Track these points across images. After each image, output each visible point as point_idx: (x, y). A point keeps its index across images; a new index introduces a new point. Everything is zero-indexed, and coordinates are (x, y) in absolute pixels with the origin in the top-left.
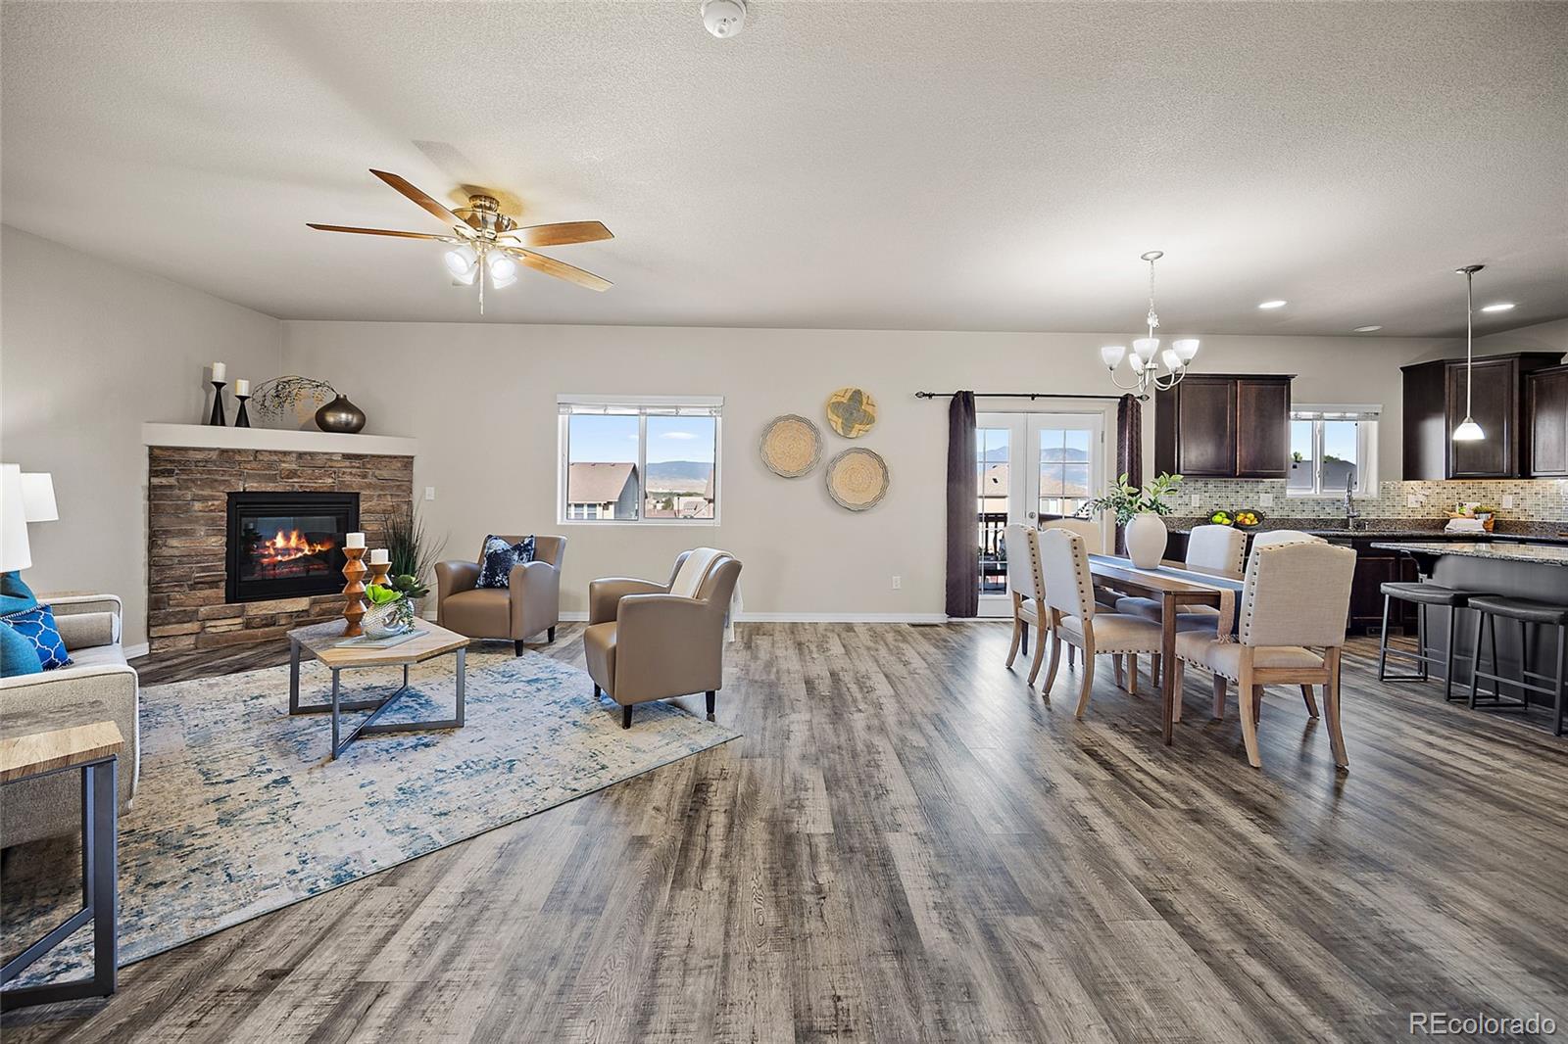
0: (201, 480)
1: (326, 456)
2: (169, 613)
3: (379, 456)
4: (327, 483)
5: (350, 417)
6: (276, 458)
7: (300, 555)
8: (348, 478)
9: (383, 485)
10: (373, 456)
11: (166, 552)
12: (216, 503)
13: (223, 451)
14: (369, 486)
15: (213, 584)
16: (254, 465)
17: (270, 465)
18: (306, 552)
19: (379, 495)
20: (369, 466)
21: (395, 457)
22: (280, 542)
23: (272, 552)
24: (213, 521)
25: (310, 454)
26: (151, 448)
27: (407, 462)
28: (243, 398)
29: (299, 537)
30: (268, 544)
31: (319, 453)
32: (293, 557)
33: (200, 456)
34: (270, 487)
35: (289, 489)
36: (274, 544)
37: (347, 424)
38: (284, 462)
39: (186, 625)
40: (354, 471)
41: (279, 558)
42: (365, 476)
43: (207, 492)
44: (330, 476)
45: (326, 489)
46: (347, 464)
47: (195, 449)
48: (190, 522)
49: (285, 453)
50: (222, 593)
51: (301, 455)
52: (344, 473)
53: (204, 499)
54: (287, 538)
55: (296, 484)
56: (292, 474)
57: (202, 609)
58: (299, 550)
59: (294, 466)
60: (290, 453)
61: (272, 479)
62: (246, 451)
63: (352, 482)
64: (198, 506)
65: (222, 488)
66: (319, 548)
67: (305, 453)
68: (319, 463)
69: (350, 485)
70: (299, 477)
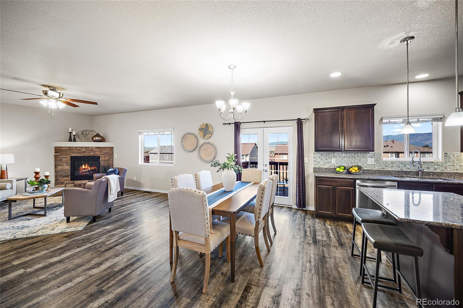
0: (64, 154)
1: (92, 148)
2: (58, 182)
4: (92, 154)
5: (99, 138)
6: (80, 148)
7: (88, 170)
9: (105, 154)
10: (103, 147)
11: (58, 169)
12: (68, 159)
13: (69, 147)
14: (102, 154)
15: (68, 176)
16: (76, 150)
17: (79, 150)
18: (89, 169)
19: (105, 157)
20: (102, 150)
21: (108, 147)
22: (83, 167)
23: (82, 169)
24: (67, 163)
25: (88, 147)
26: (55, 147)
27: (112, 148)
28: (74, 135)
29: (88, 166)
30: (81, 167)
31: (90, 147)
32: (86, 170)
33: (64, 148)
34: (79, 155)
35: (83, 155)
36: (82, 167)
37: (98, 140)
39: (62, 185)
40: (98, 151)
41: (83, 170)
42: (101, 152)
43: (66, 156)
44: (93, 152)
45: (92, 155)
46: (97, 149)
47: (63, 147)
48: (62, 163)
49: (82, 147)
50: (70, 178)
51: (86, 148)
52: (96, 151)
53: (65, 158)
54: (85, 166)
56: (84, 152)
57: (65, 182)
58: (88, 169)
59: (85, 150)
60: (83, 147)
61: (80, 153)
62: (74, 147)
63: (98, 153)
64: (64, 159)
65: (69, 155)
66: (92, 168)
67: (87, 147)
68: (90, 149)
69: (97, 154)
70: (86, 153)
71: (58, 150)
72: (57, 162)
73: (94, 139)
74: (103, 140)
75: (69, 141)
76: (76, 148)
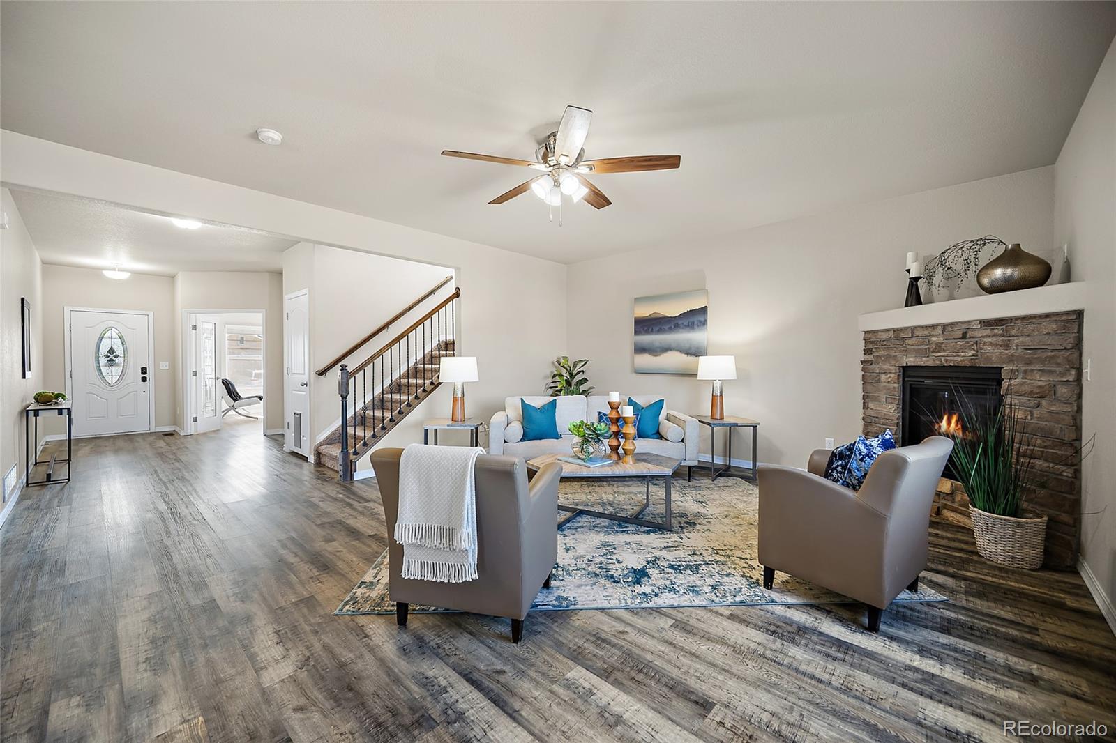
0: (884, 356)
1: (966, 326)
3: (1024, 318)
4: (965, 356)
6: (926, 333)
8: (989, 349)
9: (1031, 356)
11: (869, 412)
12: (892, 375)
13: (895, 330)
14: (1011, 359)
16: (913, 341)
17: (925, 339)
19: (1025, 372)
20: (1013, 332)
21: (1047, 316)
24: (889, 391)
25: (952, 324)
26: (865, 332)
27: (1074, 320)
28: (916, 280)
31: (957, 323)
33: (885, 336)
34: (924, 362)
35: (937, 363)
38: (933, 336)
40: (994, 340)
42: (1007, 346)
43: (886, 366)
44: (970, 348)
45: (967, 364)
46: (988, 331)
48: (879, 390)
49: (934, 327)
51: (944, 327)
52: (985, 343)
53: (885, 372)
55: (943, 358)
56: (939, 348)
59: (941, 340)
60: (937, 325)
61: (925, 353)
62: (907, 328)
63: (991, 352)
64: (883, 377)
65: (894, 363)
67: (949, 325)
68: (959, 334)
69: (988, 359)
70: (944, 351)
71: (872, 342)
72: (869, 387)
73: (986, 282)
74: (1040, 276)
75: (906, 306)
76: (913, 333)
